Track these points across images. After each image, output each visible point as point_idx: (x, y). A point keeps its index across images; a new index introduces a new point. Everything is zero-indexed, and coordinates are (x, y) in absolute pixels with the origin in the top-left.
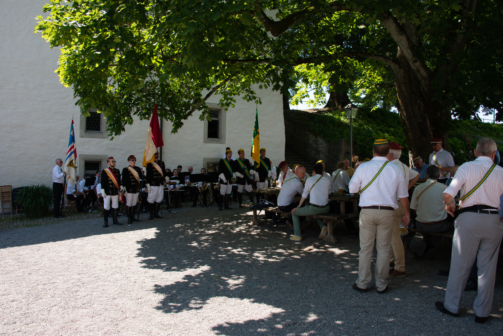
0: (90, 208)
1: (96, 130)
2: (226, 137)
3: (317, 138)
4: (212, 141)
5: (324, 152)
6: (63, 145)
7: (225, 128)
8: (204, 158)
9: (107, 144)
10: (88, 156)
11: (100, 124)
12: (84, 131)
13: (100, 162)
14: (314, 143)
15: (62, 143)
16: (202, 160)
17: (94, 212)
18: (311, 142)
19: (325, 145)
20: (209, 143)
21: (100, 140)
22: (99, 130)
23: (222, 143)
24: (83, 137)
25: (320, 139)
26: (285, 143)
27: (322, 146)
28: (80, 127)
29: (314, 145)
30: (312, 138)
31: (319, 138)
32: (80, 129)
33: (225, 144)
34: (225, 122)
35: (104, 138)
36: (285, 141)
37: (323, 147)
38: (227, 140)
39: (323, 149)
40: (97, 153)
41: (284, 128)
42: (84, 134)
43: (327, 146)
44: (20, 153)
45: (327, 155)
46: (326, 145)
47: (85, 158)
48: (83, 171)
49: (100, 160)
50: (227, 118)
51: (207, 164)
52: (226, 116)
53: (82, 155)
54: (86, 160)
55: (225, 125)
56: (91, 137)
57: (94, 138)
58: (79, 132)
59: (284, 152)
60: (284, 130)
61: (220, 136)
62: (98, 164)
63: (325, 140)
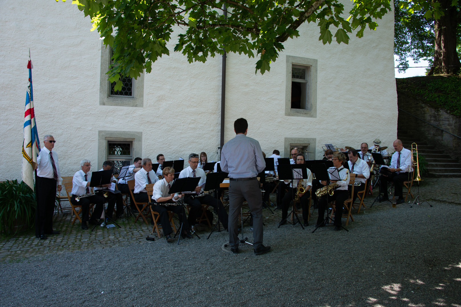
0: (102, 220)
1: (126, 94)
2: (317, 107)
3: (438, 111)
4: (298, 112)
5: (450, 131)
6: (74, 116)
7: (316, 94)
8: (286, 139)
9: (141, 115)
10: (112, 133)
11: (131, 85)
12: (106, 95)
13: (132, 142)
14: (433, 118)
15: (72, 114)
16: (283, 140)
17: (108, 226)
18: (428, 117)
19: (452, 121)
20: (293, 116)
21: (131, 108)
22: (131, 94)
23: (312, 116)
24: (104, 104)
25: (444, 113)
26: (397, 118)
27: (447, 122)
28: (100, 89)
29: (432, 121)
30: (429, 112)
31: (442, 112)
32: (100, 92)
33: (316, 117)
34: (316, 86)
35: (136, 106)
36: (397, 115)
37: (449, 125)
38: (318, 112)
39: (449, 127)
40: (126, 129)
41: (397, 96)
42: (106, 100)
43: (456, 123)
44: (9, 128)
45: (456, 135)
46: (454, 122)
47: (108, 136)
48: (105, 156)
49: (130, 140)
50: (319, 80)
51: (289, 147)
52: (317, 76)
53: (102, 131)
54: (110, 139)
55: (316, 90)
56: (117, 105)
57: (121, 106)
58: (99, 96)
59: (396, 131)
60: (397, 98)
61: (308, 105)
62: (129, 145)
63: (452, 115)
